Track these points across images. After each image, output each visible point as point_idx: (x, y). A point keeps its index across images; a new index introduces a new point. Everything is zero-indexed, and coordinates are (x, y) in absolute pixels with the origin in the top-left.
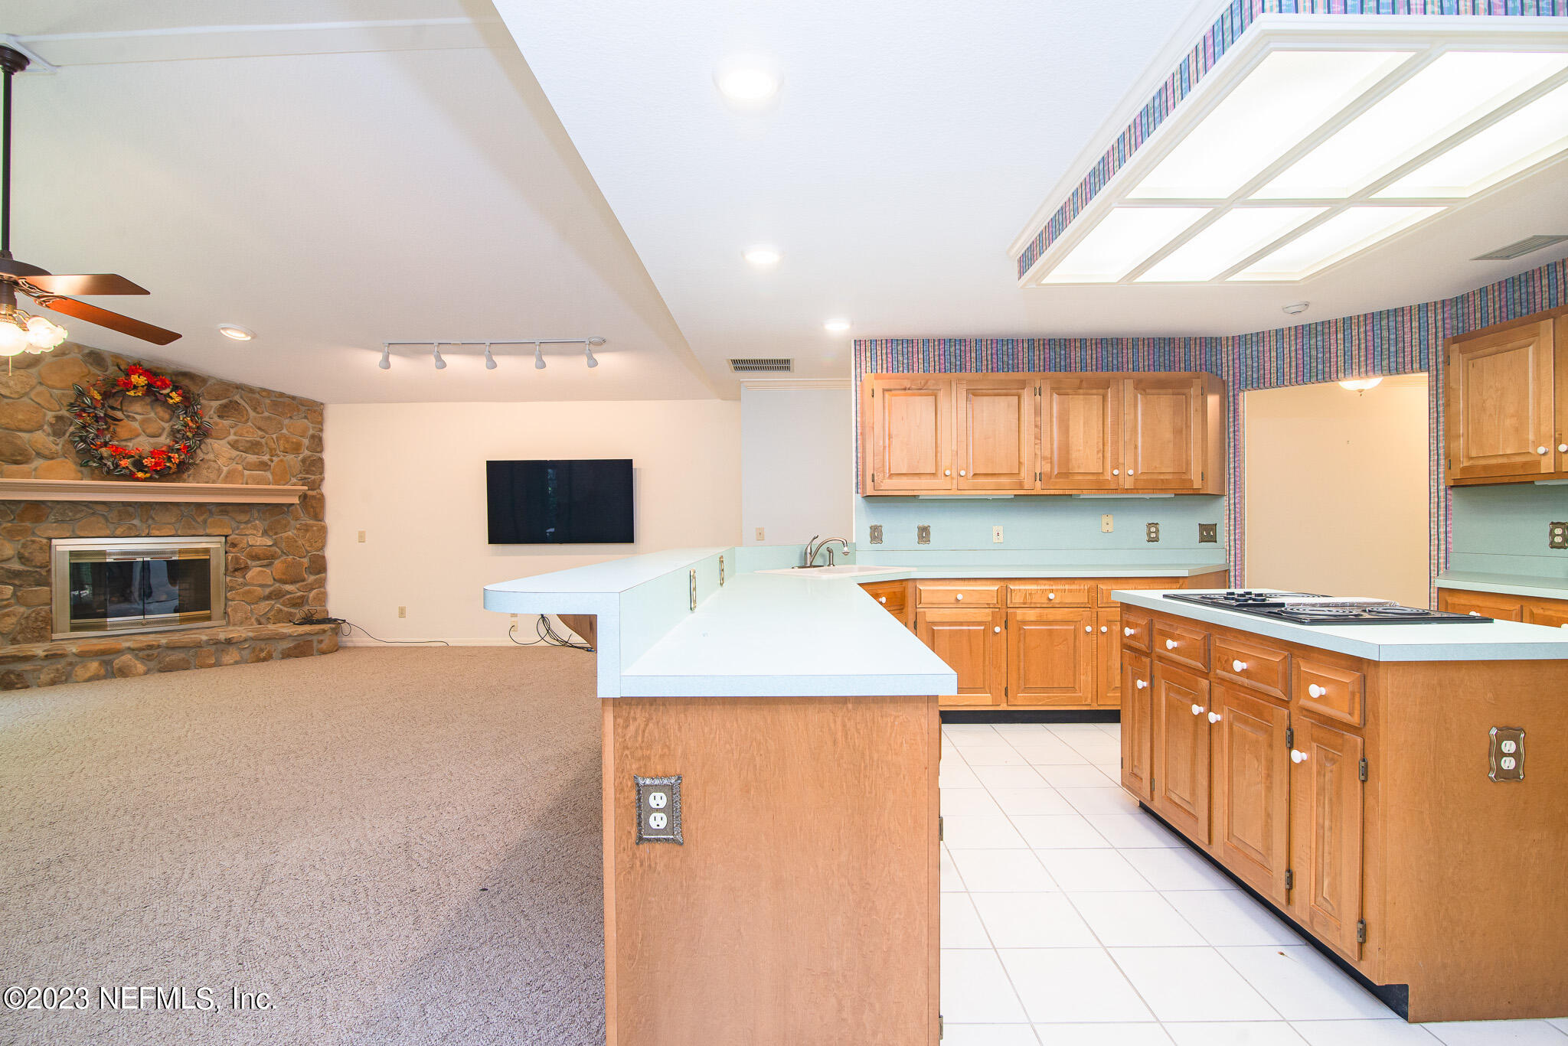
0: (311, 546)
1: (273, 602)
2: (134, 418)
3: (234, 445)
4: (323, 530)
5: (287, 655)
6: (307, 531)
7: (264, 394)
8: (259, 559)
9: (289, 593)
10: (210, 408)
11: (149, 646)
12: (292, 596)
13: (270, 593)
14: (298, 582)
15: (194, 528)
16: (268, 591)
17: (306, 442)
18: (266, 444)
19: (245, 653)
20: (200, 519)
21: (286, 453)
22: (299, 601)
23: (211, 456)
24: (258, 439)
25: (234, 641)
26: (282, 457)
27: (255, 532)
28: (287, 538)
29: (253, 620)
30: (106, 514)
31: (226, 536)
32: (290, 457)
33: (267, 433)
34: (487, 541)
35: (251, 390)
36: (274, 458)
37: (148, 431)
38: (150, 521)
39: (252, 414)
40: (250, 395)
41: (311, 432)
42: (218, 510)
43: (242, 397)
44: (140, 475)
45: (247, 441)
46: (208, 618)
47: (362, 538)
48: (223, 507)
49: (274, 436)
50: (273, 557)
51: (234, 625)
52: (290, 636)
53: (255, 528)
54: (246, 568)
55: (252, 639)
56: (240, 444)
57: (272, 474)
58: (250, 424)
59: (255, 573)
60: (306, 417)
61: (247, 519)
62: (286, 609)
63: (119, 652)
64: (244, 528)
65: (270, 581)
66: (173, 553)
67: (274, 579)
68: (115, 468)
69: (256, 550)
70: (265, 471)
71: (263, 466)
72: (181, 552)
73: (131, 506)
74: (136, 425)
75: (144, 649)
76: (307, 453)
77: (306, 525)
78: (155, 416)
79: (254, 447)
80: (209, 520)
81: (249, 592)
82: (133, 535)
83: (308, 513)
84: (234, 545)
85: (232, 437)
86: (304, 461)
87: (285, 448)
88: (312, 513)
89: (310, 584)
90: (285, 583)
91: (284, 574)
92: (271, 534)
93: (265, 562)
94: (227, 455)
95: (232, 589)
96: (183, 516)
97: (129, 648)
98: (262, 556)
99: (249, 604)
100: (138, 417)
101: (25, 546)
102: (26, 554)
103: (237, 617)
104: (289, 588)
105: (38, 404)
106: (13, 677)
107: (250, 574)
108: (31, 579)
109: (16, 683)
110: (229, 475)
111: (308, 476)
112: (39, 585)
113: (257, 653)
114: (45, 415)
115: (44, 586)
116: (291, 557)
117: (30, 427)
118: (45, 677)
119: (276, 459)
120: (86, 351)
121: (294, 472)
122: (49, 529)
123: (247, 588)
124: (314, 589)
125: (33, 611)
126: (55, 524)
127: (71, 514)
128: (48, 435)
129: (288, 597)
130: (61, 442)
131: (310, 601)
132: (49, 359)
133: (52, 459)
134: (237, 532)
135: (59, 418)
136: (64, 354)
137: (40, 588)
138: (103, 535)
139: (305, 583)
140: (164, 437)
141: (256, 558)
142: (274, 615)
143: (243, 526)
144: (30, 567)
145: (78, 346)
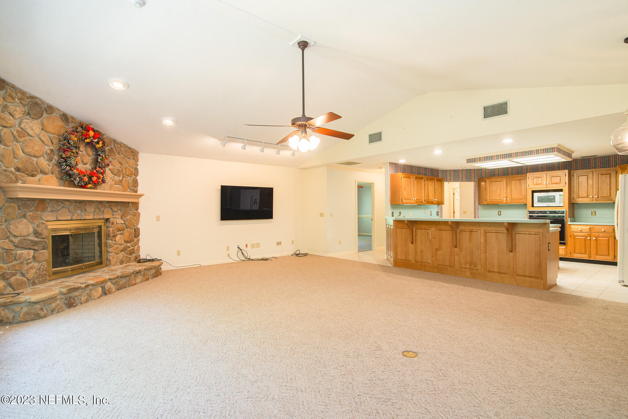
0: (136, 223)
1: (124, 253)
3: (112, 172)
4: (139, 215)
5: (153, 276)
6: (135, 215)
7: (122, 145)
8: (120, 231)
9: (129, 247)
12: (130, 249)
13: (124, 248)
14: (132, 242)
15: (101, 215)
16: (122, 247)
17: (134, 171)
18: (122, 171)
19: (142, 277)
20: (102, 210)
21: (128, 176)
22: (132, 251)
24: (119, 169)
26: (126, 178)
27: (119, 217)
28: (128, 219)
29: (119, 262)
30: (68, 207)
31: (108, 219)
32: (129, 178)
33: (122, 165)
34: (220, 219)
35: (118, 143)
37: (84, 161)
38: (85, 211)
39: (117, 155)
40: (118, 145)
41: (135, 166)
42: (108, 205)
43: (114, 146)
44: (90, 185)
45: (116, 169)
46: (101, 263)
47: (158, 219)
48: (110, 204)
49: (124, 167)
50: (123, 230)
51: (113, 265)
53: (119, 215)
54: (117, 235)
56: (114, 171)
57: (123, 186)
58: (116, 160)
59: (119, 238)
60: (134, 159)
61: (116, 210)
62: (129, 256)
64: (115, 215)
65: (123, 242)
68: (80, 181)
69: (120, 226)
70: (120, 185)
71: (120, 182)
73: (78, 202)
74: (79, 157)
75: (114, 279)
76: (134, 177)
77: (134, 213)
78: (85, 153)
79: (118, 173)
80: (105, 210)
81: (117, 248)
82: (79, 219)
84: (113, 224)
85: (111, 167)
86: (133, 180)
87: (128, 174)
88: (135, 207)
89: (136, 243)
90: (128, 242)
91: (128, 238)
92: (123, 217)
93: (122, 232)
94: (110, 176)
95: (112, 247)
96: (96, 208)
98: (121, 229)
99: (117, 254)
100: (80, 153)
101: (38, 226)
102: (40, 231)
103: (113, 262)
104: (129, 245)
105: (42, 141)
106: (72, 300)
107: (117, 238)
108: (41, 245)
109: (74, 304)
110: (111, 186)
111: (135, 188)
112: (44, 249)
113: (146, 276)
114: (45, 148)
115: (46, 250)
116: (129, 229)
117: (39, 155)
118: (83, 298)
119: (124, 179)
120: (61, 113)
121: (130, 185)
122: (47, 216)
123: (116, 246)
124: (136, 245)
125: (41, 265)
126: (50, 213)
127: (56, 207)
128: (47, 160)
129: (128, 249)
130: (51, 164)
131: (135, 251)
132: (45, 115)
133: (48, 174)
134: (113, 217)
135: (52, 151)
136: (52, 113)
137: (44, 251)
138: (68, 219)
139: (134, 242)
140: (88, 164)
141: (119, 230)
142: (125, 259)
143: (115, 213)
144: (39, 238)
145: (59, 110)
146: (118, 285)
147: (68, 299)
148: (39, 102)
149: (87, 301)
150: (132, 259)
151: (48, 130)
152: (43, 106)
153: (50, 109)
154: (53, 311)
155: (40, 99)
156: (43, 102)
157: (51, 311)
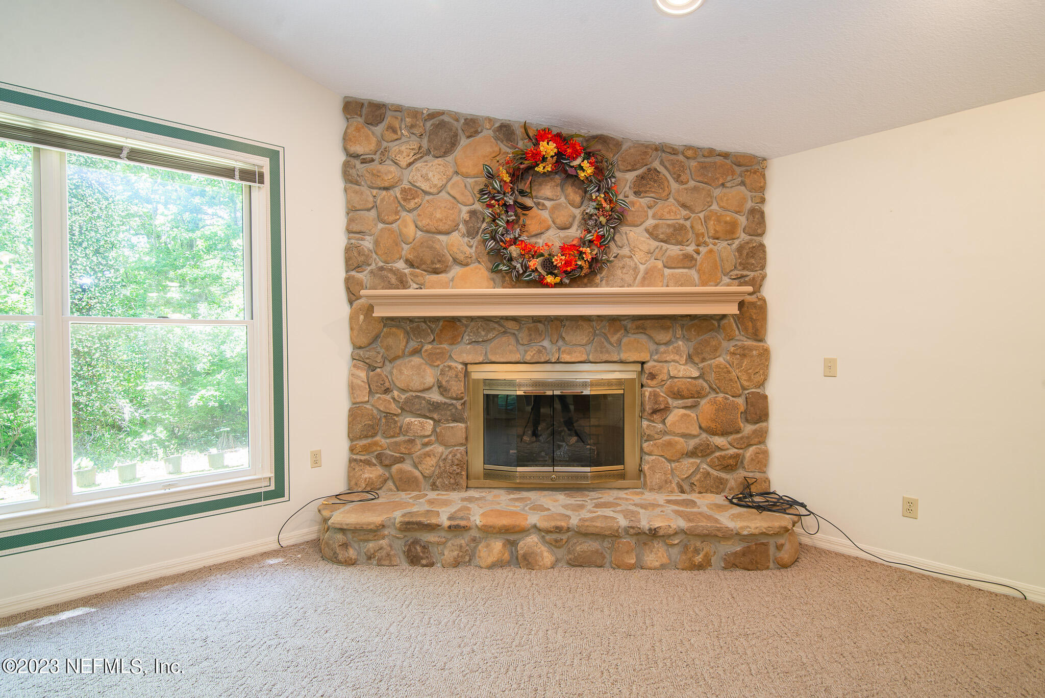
0: (749, 380)
1: (698, 461)
2: (544, 205)
3: (652, 233)
4: (765, 354)
5: (732, 564)
6: (744, 356)
7: (690, 153)
8: (683, 397)
9: (719, 448)
10: (625, 180)
11: (557, 528)
12: (723, 453)
13: (696, 448)
14: (731, 433)
15: (608, 352)
16: (692, 443)
17: (742, 220)
18: (692, 227)
19: (675, 551)
20: (614, 339)
21: (717, 239)
22: (731, 462)
23: (625, 251)
24: (682, 222)
25: (661, 533)
26: (711, 246)
27: (677, 358)
28: (718, 366)
29: (674, 485)
30: (516, 333)
31: (643, 363)
32: (722, 245)
33: (692, 211)
35: (674, 151)
36: (701, 249)
37: (558, 221)
38: (560, 343)
39: (674, 185)
40: (673, 157)
41: (749, 205)
42: (634, 327)
43: (662, 163)
44: (550, 279)
45: (669, 225)
46: (622, 476)
47: (830, 368)
48: (640, 322)
49: (702, 215)
50: (698, 395)
51: (652, 490)
52: (738, 534)
53: (677, 351)
54: (667, 409)
55: (683, 532)
56: (660, 231)
57: (698, 271)
58: (671, 200)
59: (677, 418)
60: (743, 183)
61: (668, 339)
62: (715, 473)
63: (524, 531)
64: (665, 353)
65: (695, 430)
66: (585, 385)
67: (700, 428)
68: (525, 272)
69: (679, 384)
70: (689, 268)
71: (688, 261)
72: (593, 384)
73: (540, 322)
74: (545, 214)
75: (551, 532)
76: (744, 237)
77: (743, 348)
78: (565, 201)
79: (676, 235)
80: (625, 340)
81: (670, 444)
82: (543, 360)
83: (746, 329)
84: (652, 376)
85: (650, 222)
86: (740, 249)
87: (716, 231)
88: (751, 330)
89: (748, 438)
90: (713, 433)
91: (713, 420)
92: (696, 360)
93: (689, 402)
94: (645, 247)
95: (649, 438)
96: (595, 335)
97: (535, 526)
98: (685, 393)
99: (669, 461)
100: (547, 203)
101: (442, 373)
102: (444, 383)
103: (655, 478)
104: (719, 441)
105: (454, 198)
106: (418, 548)
107: (671, 418)
108: (449, 413)
109: (422, 558)
110: (647, 273)
111: (745, 273)
112: (455, 421)
113: (690, 555)
114: (460, 211)
115: (460, 422)
116: (722, 395)
117: (447, 227)
118: (449, 554)
119: (703, 250)
120: (497, 125)
121: (728, 266)
122: (463, 352)
123: (667, 438)
124: (751, 445)
125: (450, 453)
126: (469, 347)
127: (483, 333)
128: (463, 236)
129: (717, 454)
130: (474, 242)
131: (746, 462)
132: (464, 142)
133: (467, 265)
134: (656, 357)
135: (473, 213)
136: (477, 132)
137: (456, 424)
138: (513, 360)
139: (740, 435)
140: (575, 227)
141: (678, 395)
142: (699, 480)
143: (662, 348)
144: (447, 398)
145: (490, 120)
146: (569, 552)
147: (409, 542)
148: (446, 118)
149: (456, 564)
150: (732, 483)
151: (464, 170)
152: (459, 125)
153: (472, 125)
154: (369, 558)
155: (449, 113)
156: (456, 117)
157: (365, 557)
